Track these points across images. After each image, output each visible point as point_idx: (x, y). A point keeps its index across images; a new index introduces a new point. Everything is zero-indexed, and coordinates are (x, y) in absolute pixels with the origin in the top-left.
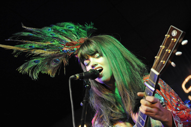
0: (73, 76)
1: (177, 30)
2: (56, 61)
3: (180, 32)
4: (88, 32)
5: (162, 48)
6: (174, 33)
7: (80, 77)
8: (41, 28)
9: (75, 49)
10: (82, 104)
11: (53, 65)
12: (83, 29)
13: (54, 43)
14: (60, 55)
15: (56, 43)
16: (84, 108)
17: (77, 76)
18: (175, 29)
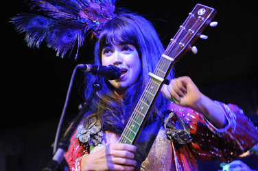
1: (206, 8)
3: (211, 10)
5: (182, 28)
6: (202, 12)
10: (80, 106)
16: (80, 113)
17: (89, 67)
18: (203, 7)
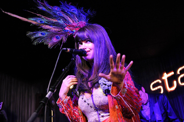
0: (65, 49)
2: (57, 38)
4: (87, 17)
7: (70, 51)
8: (53, 6)
9: (74, 31)
11: (55, 40)
12: (84, 14)
13: (59, 21)
14: (62, 34)
15: (61, 22)
17: (68, 49)
